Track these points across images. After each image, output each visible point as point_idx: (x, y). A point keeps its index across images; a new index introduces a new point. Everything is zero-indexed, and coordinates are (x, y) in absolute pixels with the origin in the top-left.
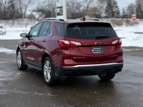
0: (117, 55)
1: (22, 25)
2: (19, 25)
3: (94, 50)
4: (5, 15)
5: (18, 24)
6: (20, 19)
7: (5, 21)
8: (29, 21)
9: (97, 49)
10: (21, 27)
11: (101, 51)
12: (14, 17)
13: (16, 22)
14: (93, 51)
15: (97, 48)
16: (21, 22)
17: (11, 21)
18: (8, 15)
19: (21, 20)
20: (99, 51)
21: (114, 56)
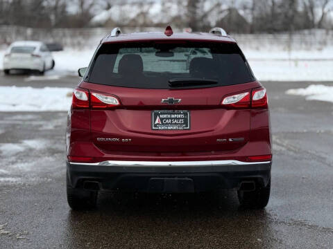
0: (242, 139)
1: (311, 44)
2: (304, 46)
3: (162, 119)
4: (271, 22)
5: (301, 42)
6: (306, 32)
7: (271, 36)
8: (330, 37)
9: (173, 116)
10: (308, 49)
11: (186, 123)
12: (292, 27)
13: (296, 37)
14: (157, 122)
15: (171, 114)
16: (308, 38)
17: (285, 37)
18: (280, 22)
19: (310, 34)
20: (176, 124)
21: (228, 140)
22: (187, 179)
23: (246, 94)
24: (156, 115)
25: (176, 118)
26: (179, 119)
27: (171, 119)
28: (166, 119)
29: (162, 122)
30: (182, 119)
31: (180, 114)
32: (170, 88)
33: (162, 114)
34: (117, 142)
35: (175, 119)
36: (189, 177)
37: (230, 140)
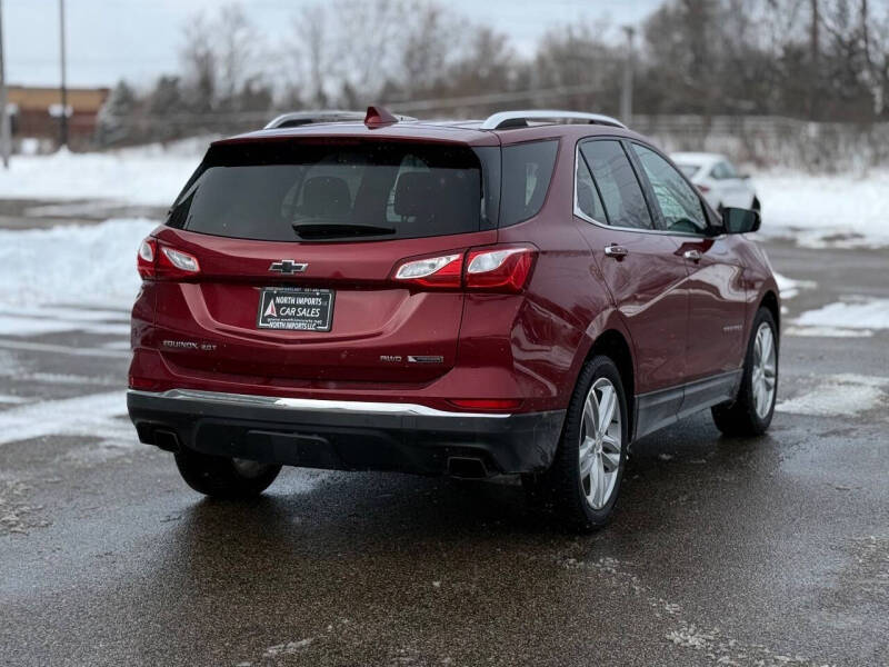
0: (438, 359)
3: (278, 306)
9: (300, 301)
11: (324, 316)
14: (268, 312)
15: (296, 296)
20: (303, 317)
21: (405, 358)
22: (315, 438)
23: (454, 258)
24: (270, 296)
25: (306, 306)
26: (311, 307)
27: (297, 306)
28: (287, 306)
29: (278, 312)
30: (315, 306)
31: (315, 296)
32: (300, 239)
33: (279, 295)
34: (193, 348)
35: (303, 306)
36: (319, 435)
37: (411, 359)
